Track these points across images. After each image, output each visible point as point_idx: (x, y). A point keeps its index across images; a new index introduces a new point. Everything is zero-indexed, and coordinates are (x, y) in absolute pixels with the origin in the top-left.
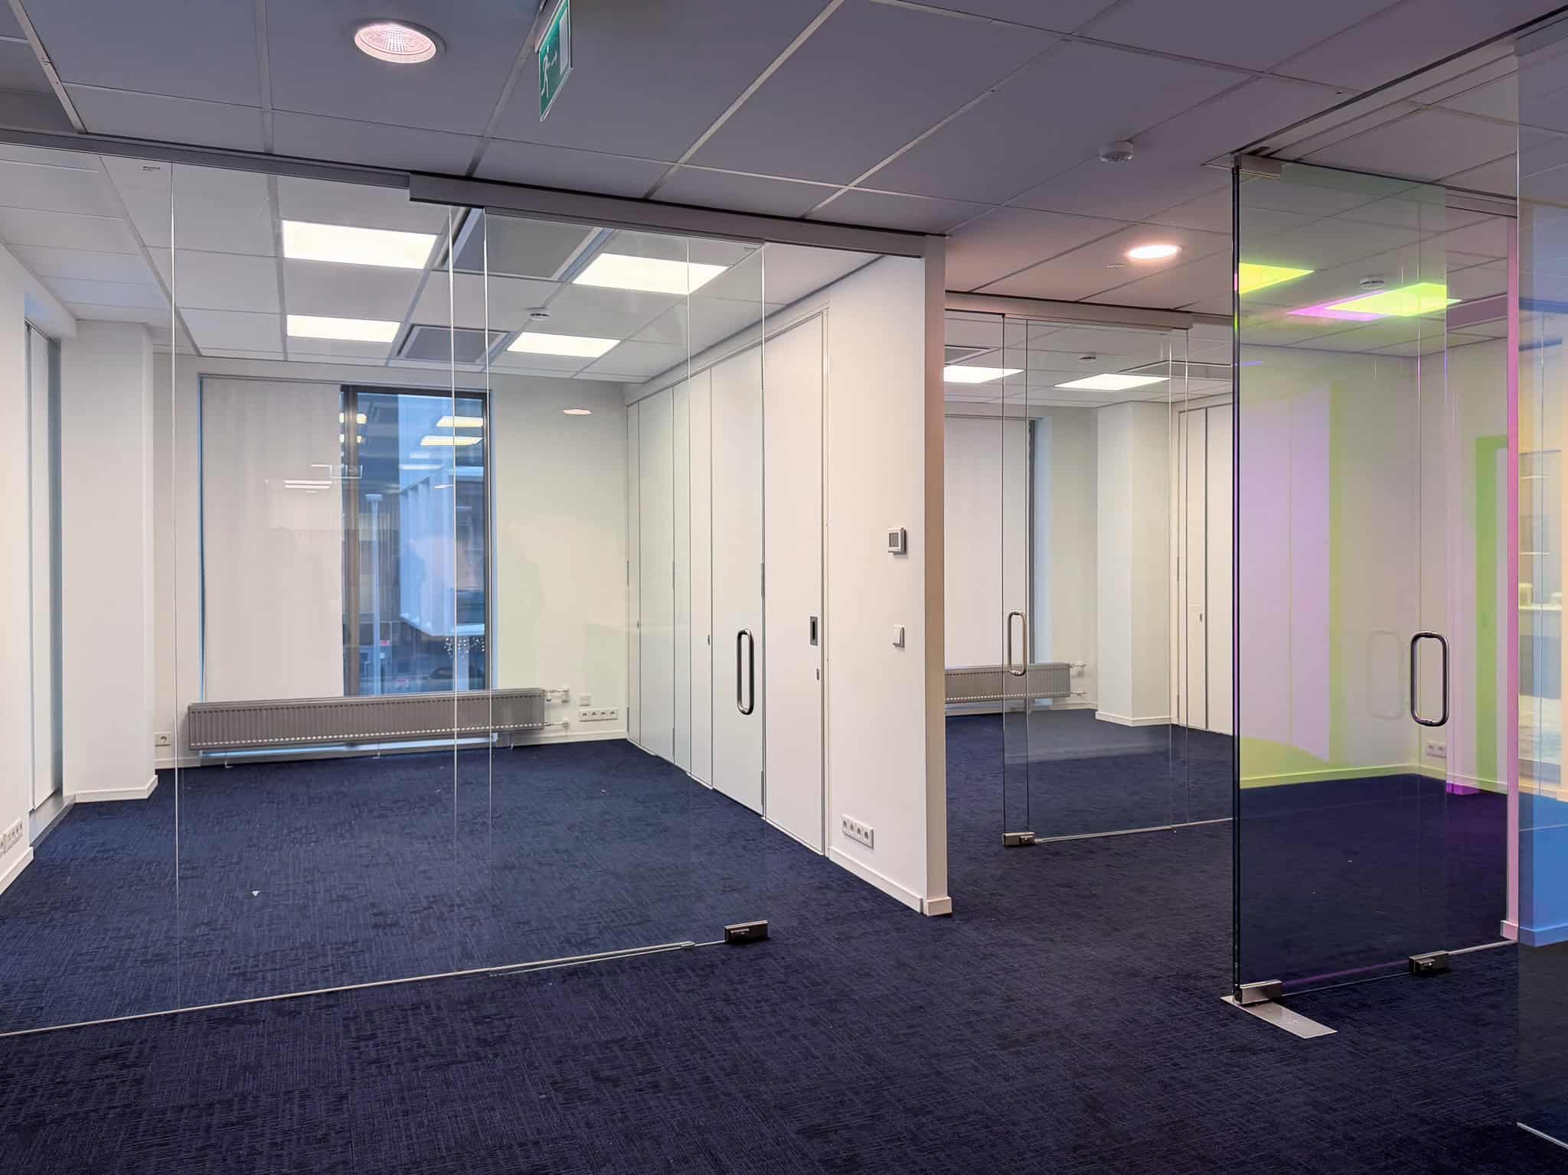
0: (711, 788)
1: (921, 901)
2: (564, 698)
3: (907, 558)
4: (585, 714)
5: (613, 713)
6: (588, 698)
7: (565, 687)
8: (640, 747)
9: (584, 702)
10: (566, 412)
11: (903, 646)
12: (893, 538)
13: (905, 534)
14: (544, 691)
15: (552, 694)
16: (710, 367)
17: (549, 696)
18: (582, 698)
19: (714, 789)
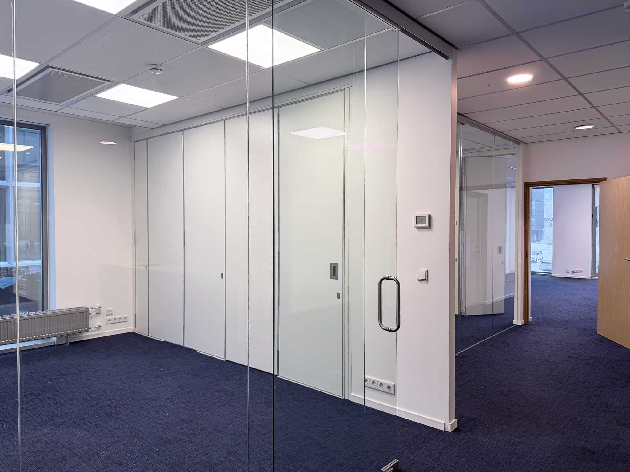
0: (224, 360)
1: (445, 424)
2: (98, 311)
3: (431, 230)
4: (110, 320)
5: (125, 318)
6: (111, 310)
7: (98, 305)
8: (148, 337)
9: (109, 313)
10: (101, 142)
11: (427, 281)
12: (420, 220)
13: (430, 217)
14: (88, 309)
15: (92, 310)
16: (224, 120)
17: (90, 311)
18: (108, 311)
19: (227, 360)
